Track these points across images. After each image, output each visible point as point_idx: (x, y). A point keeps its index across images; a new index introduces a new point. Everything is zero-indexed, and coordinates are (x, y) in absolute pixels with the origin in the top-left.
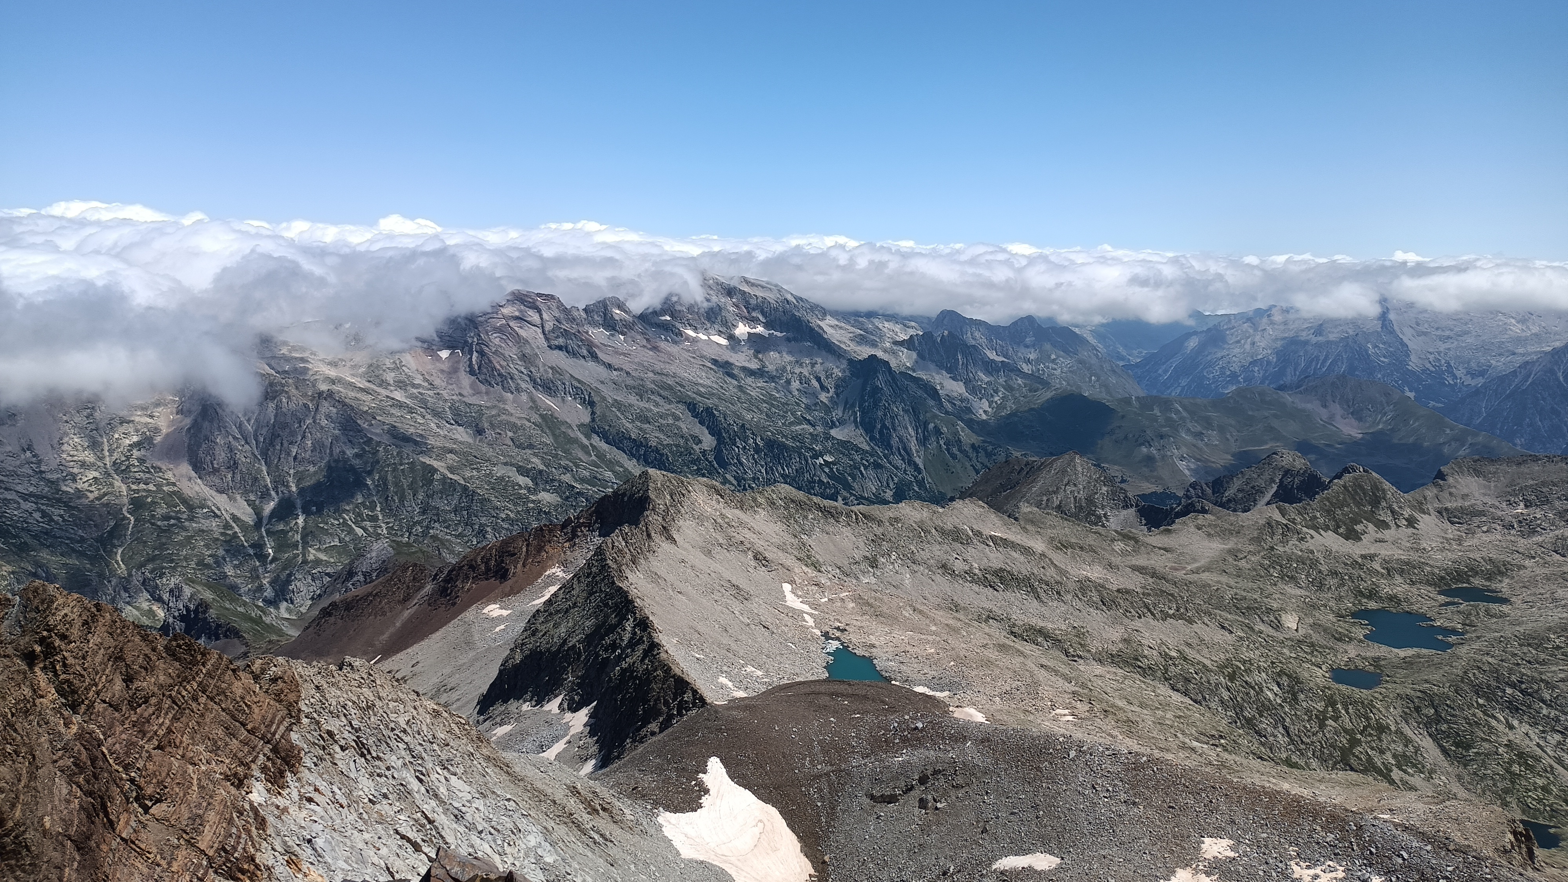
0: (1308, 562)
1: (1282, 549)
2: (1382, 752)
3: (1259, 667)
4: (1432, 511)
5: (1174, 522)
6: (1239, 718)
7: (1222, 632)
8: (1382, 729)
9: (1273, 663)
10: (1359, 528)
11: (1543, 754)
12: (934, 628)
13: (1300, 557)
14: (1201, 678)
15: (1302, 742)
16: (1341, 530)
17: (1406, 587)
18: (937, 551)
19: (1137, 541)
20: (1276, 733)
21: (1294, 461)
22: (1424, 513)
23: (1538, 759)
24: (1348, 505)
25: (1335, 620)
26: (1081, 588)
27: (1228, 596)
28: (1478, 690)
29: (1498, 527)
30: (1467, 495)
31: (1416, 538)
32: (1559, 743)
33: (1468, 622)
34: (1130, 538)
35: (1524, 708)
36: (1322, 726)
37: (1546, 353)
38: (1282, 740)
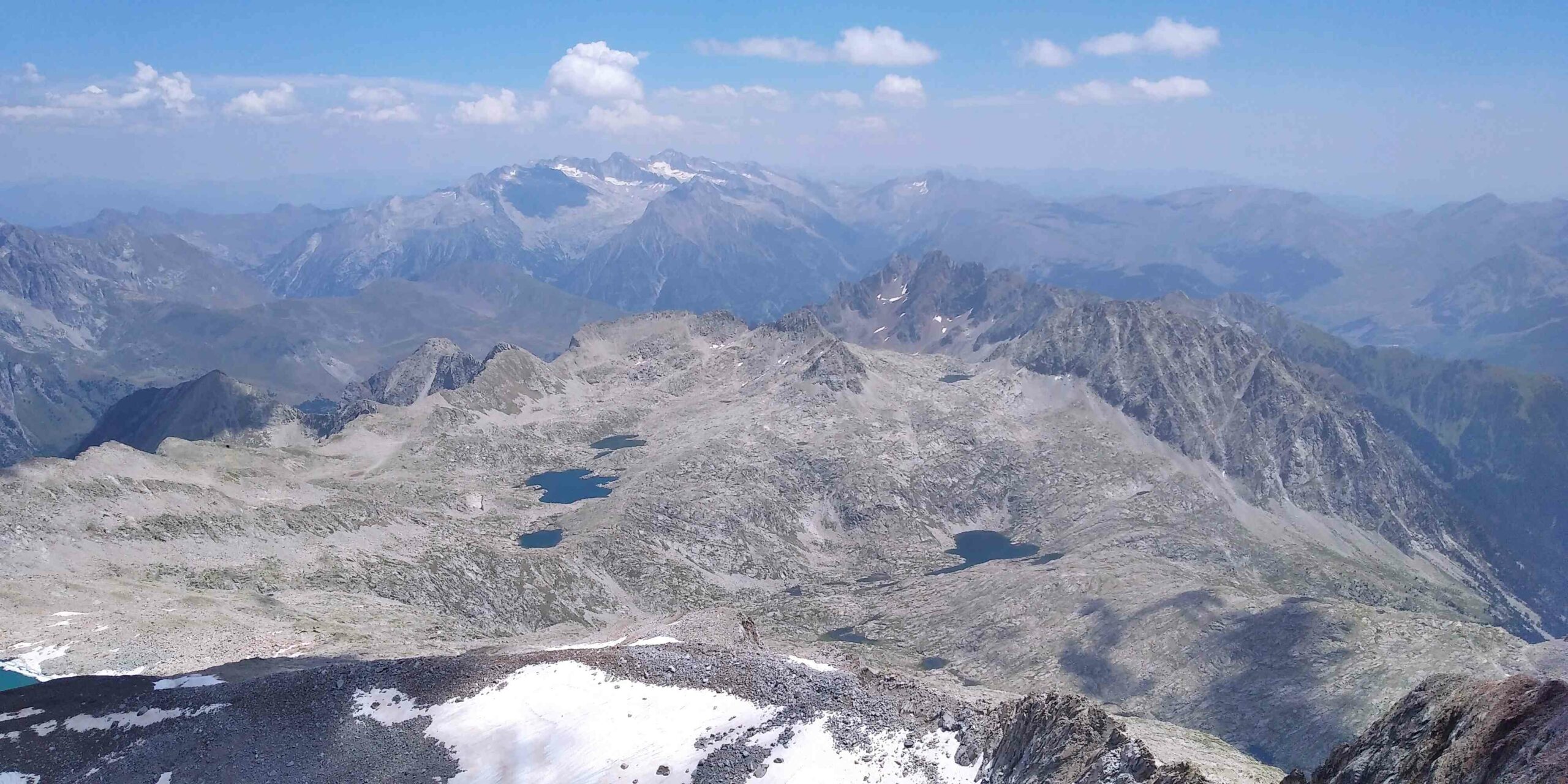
0: (479, 442)
1: (453, 434)
2: (573, 599)
3: (457, 551)
4: (574, 376)
5: (342, 428)
6: (447, 606)
7: (415, 526)
8: (570, 579)
9: (468, 544)
10: (517, 401)
11: (692, 564)
13: (471, 438)
14: (405, 577)
15: (507, 612)
16: (502, 407)
17: (566, 447)
19: (308, 455)
20: (483, 609)
21: (446, 347)
22: (568, 378)
23: (689, 569)
24: (504, 382)
25: (512, 490)
26: (263, 516)
27: (413, 491)
28: (638, 523)
29: (626, 380)
30: (598, 357)
31: (565, 403)
32: (701, 551)
33: (618, 467)
34: (300, 453)
35: (673, 529)
36: (521, 591)
37: (628, 226)
38: (489, 614)
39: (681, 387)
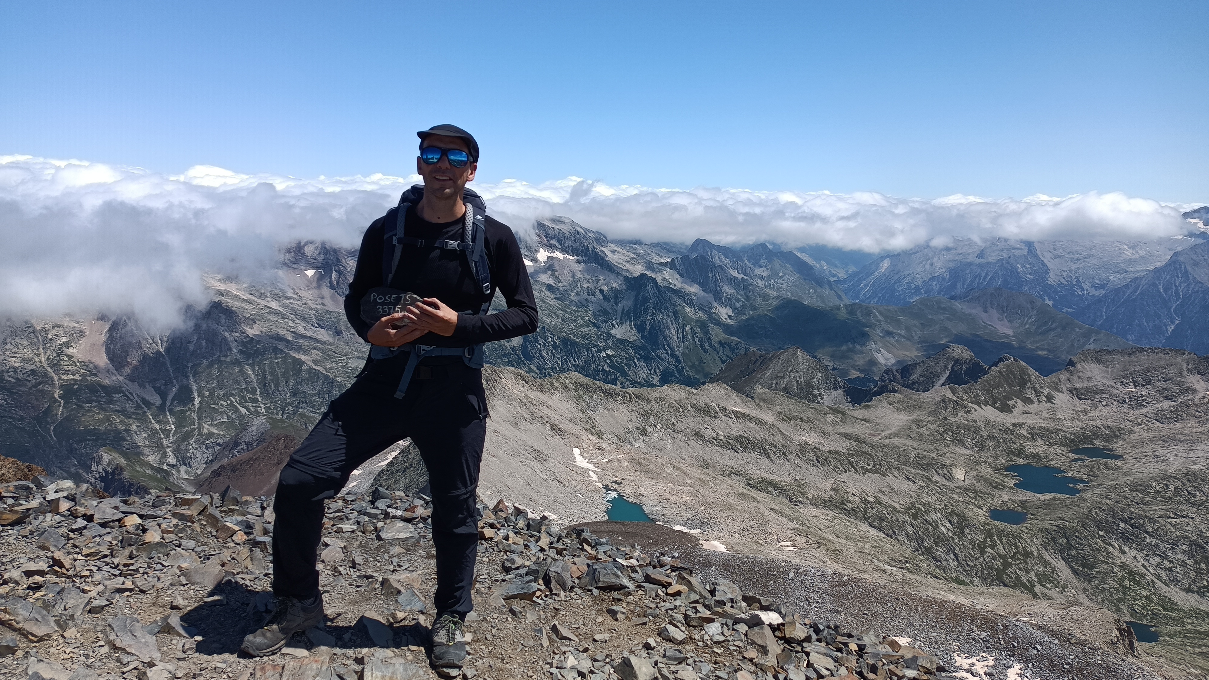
0: (972, 429)
1: (953, 419)
2: (1027, 572)
3: (935, 508)
4: (1065, 390)
5: (871, 400)
6: (920, 548)
7: (908, 482)
8: (1027, 554)
9: (946, 505)
10: (1010, 403)
11: (1147, 572)
12: (689, 481)
13: (966, 425)
14: (892, 517)
15: (968, 565)
16: (997, 405)
17: (1046, 447)
18: (691, 422)
19: (844, 414)
20: (948, 558)
21: (962, 353)
22: (1059, 391)
23: (1143, 576)
24: (1002, 386)
25: (992, 473)
26: (801, 450)
27: (912, 455)
28: (1099, 525)
29: (1114, 402)
30: (1091, 378)
31: (1053, 411)
32: (1158, 564)
33: (1091, 473)
34: (839, 412)
35: (1133, 538)
36: (983, 552)
37: (1150, 271)
38: (953, 563)
39: (1168, 416)
